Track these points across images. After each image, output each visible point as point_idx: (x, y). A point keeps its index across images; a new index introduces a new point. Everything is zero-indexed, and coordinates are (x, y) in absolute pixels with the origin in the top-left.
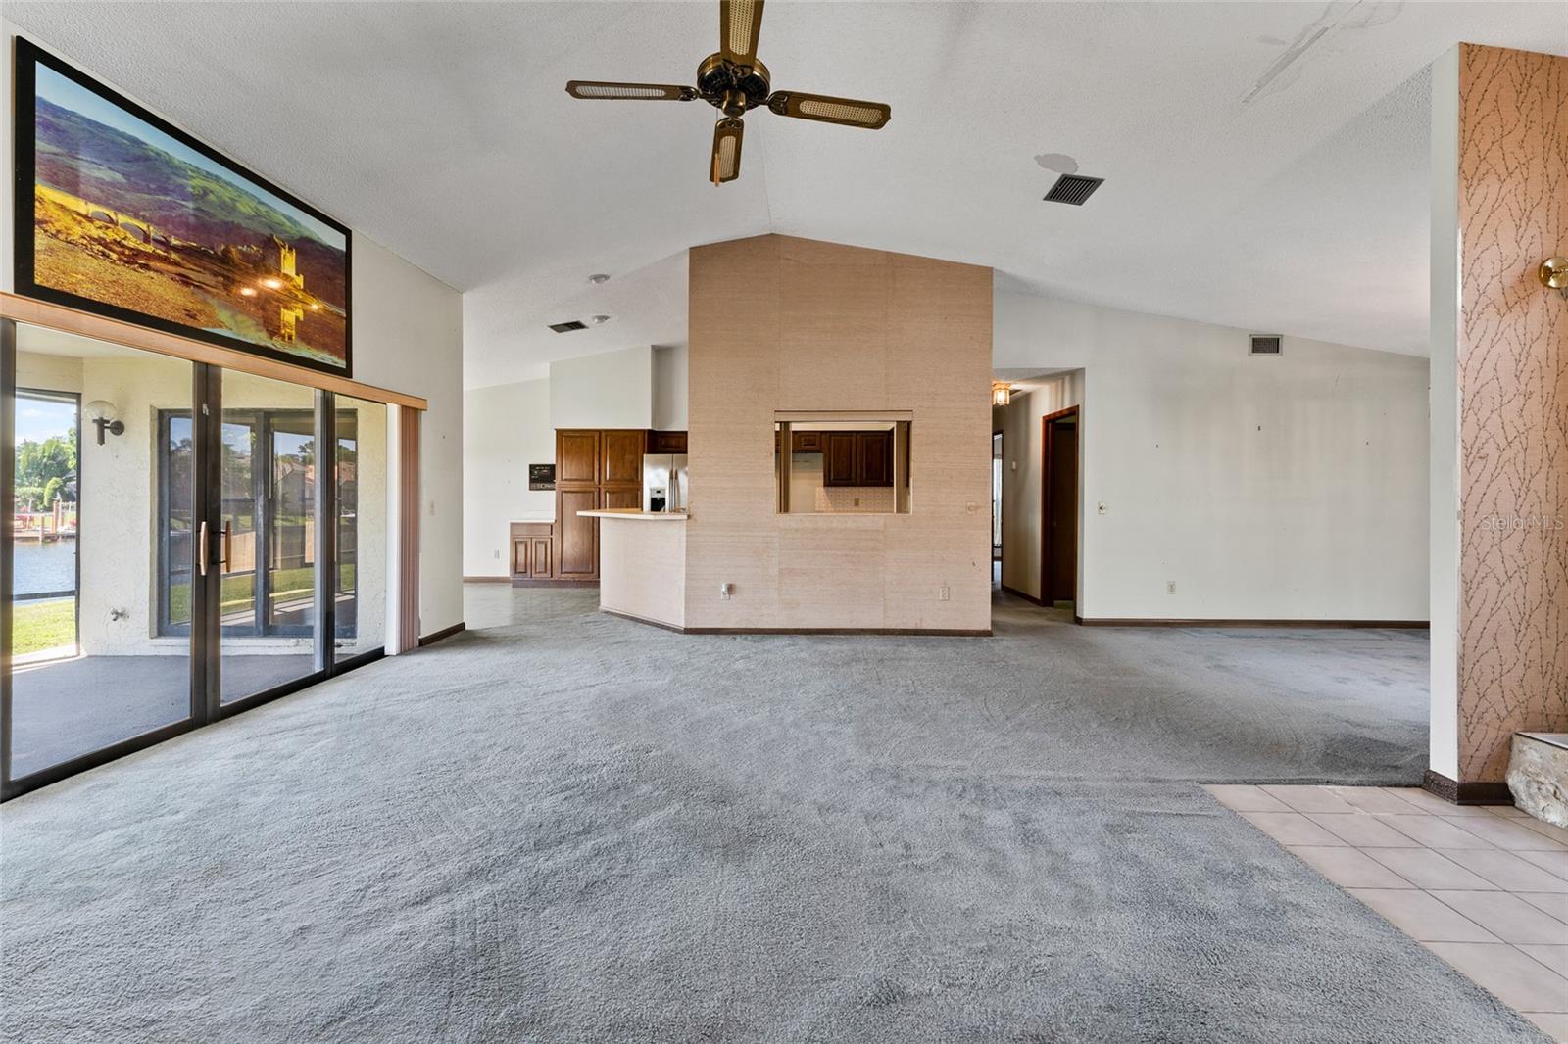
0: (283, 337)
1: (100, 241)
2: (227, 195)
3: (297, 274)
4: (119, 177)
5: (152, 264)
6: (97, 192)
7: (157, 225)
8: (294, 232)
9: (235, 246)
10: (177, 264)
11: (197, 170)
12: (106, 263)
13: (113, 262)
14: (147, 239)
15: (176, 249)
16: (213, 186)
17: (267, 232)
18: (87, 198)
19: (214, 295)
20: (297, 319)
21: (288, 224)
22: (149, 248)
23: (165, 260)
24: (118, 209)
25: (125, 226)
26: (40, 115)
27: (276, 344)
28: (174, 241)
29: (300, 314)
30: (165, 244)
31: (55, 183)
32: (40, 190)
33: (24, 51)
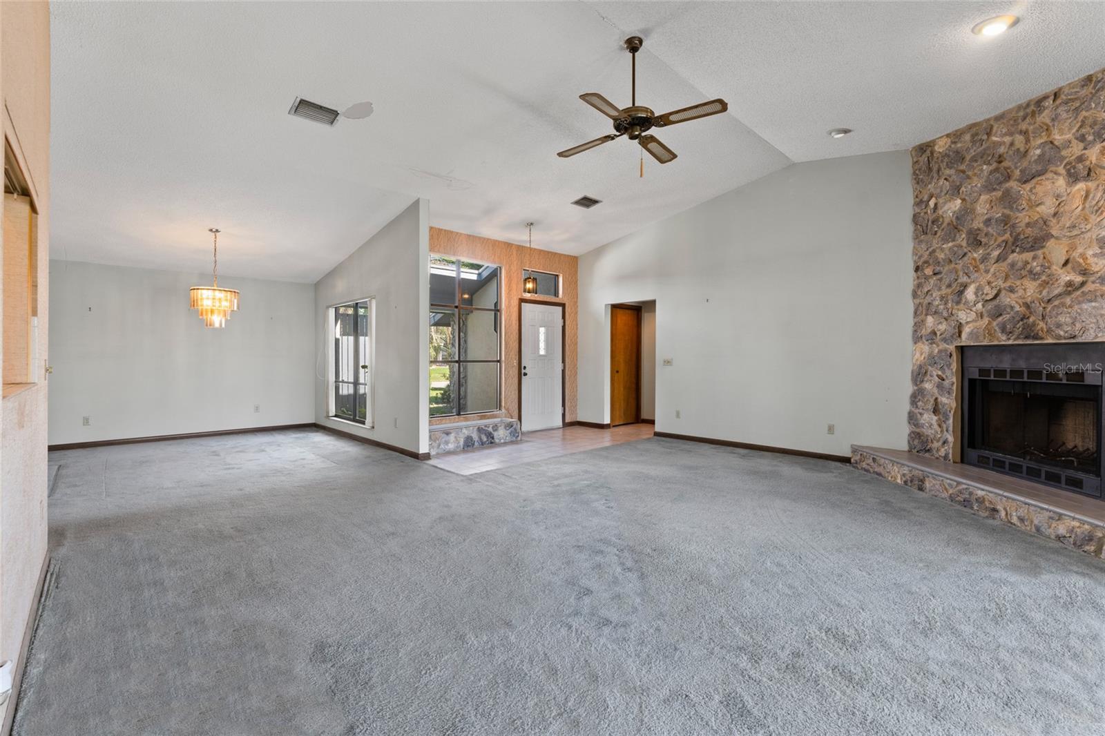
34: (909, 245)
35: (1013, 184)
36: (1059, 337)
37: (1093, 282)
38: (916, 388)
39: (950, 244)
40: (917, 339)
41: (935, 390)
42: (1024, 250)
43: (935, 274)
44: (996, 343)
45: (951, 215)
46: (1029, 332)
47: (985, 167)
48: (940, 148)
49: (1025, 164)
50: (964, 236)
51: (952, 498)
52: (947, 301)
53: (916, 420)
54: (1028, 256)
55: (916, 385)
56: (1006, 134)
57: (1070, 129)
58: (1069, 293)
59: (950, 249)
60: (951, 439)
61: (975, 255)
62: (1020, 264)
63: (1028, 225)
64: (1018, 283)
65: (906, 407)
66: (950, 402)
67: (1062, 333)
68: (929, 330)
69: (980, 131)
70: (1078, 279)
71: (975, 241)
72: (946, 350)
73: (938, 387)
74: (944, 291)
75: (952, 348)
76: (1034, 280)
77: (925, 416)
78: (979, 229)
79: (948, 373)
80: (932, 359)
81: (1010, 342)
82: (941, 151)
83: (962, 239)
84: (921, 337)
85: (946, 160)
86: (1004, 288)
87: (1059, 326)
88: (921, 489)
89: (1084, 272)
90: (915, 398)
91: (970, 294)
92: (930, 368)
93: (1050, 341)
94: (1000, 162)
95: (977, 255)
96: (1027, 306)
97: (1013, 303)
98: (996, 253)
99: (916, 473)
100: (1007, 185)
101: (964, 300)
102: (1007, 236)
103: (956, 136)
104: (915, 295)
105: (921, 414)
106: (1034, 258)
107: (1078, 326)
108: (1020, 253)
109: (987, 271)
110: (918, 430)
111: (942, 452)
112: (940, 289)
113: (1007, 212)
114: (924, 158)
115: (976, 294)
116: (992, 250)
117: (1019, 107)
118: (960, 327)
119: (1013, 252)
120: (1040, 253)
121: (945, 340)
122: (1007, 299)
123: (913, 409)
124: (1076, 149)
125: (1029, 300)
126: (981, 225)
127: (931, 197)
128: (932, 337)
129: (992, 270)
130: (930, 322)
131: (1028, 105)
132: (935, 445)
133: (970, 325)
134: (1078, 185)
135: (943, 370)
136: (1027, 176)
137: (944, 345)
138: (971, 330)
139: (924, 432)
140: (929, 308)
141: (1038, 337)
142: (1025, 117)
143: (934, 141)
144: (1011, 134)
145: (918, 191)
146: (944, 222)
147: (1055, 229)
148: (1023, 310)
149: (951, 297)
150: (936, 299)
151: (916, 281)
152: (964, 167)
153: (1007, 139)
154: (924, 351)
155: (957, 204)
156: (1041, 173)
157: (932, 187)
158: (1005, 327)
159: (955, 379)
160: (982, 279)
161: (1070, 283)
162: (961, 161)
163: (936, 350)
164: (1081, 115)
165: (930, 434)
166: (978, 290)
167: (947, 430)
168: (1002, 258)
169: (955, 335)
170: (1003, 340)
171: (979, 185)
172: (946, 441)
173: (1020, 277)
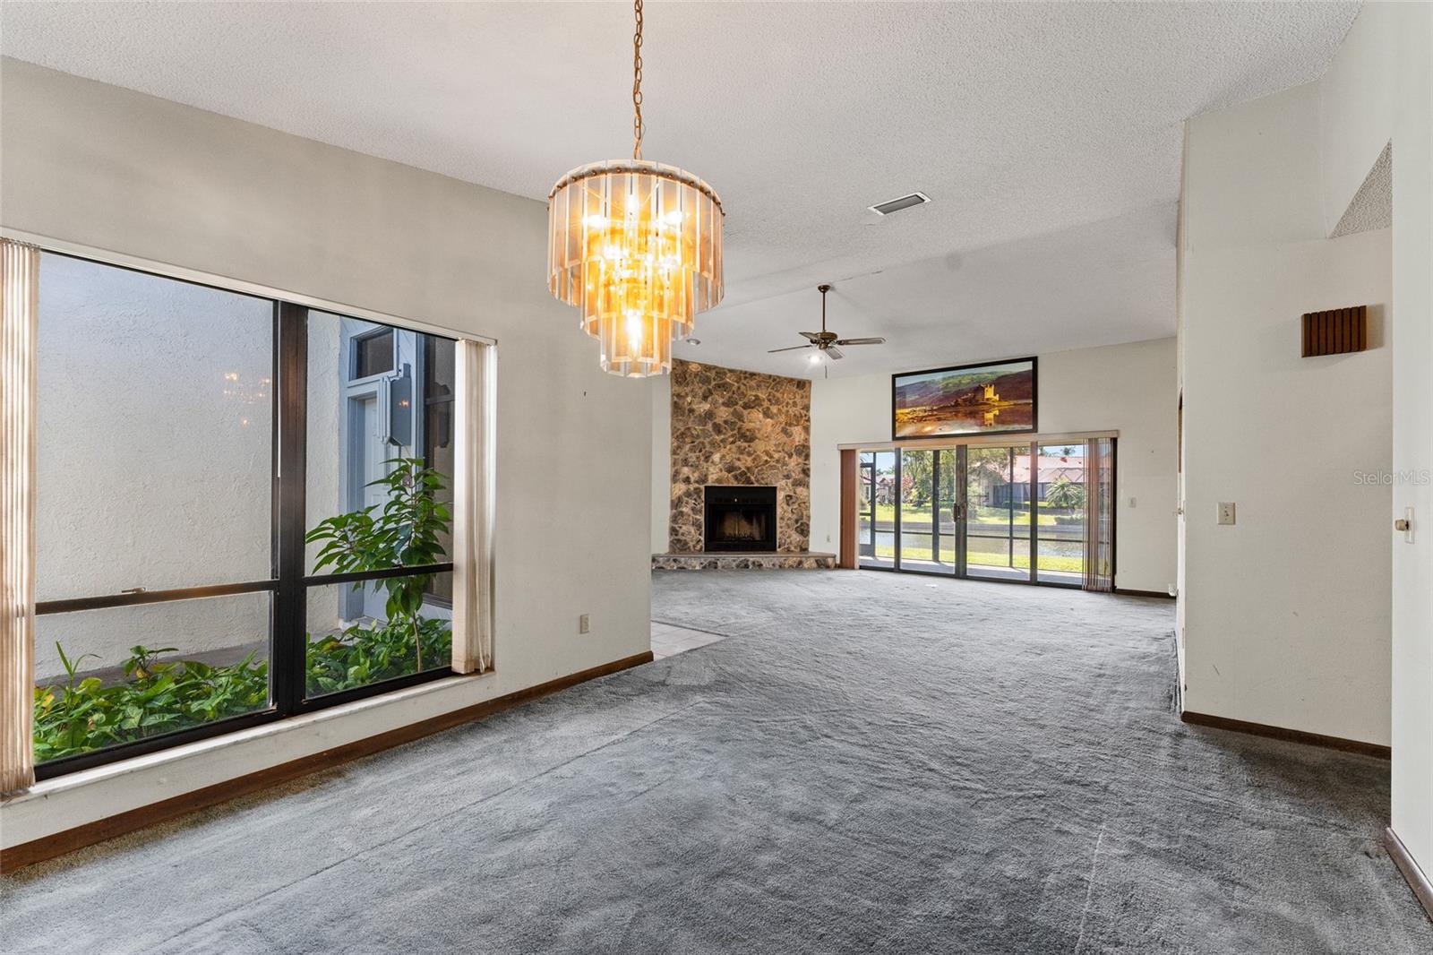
0: (986, 425)
1: (912, 418)
2: (956, 381)
3: (995, 395)
4: (917, 396)
5: (927, 419)
6: (911, 405)
7: (929, 405)
8: (994, 377)
9: (960, 397)
10: (935, 415)
11: (945, 379)
12: (913, 424)
13: (916, 423)
14: (925, 411)
15: (935, 410)
16: (951, 381)
17: (976, 385)
18: (909, 407)
19: (949, 420)
20: (995, 415)
21: (990, 375)
22: (926, 414)
23: (931, 416)
24: (917, 406)
25: (919, 411)
26: (897, 391)
27: (984, 429)
28: (935, 408)
29: (997, 412)
30: (932, 410)
31: (900, 408)
32: (898, 411)
33: (894, 377)
34: (669, 420)
35: (739, 408)
36: (761, 484)
37: (773, 462)
38: (674, 511)
39: (701, 428)
40: (675, 477)
41: (691, 512)
42: (746, 441)
43: (691, 442)
44: (730, 485)
45: (702, 411)
46: (748, 480)
47: (725, 393)
48: (693, 368)
49: (746, 400)
51: (738, 566)
52: (700, 460)
53: (677, 531)
54: (746, 444)
55: (676, 509)
56: (735, 381)
57: (765, 394)
58: (764, 465)
59: (701, 430)
60: (703, 539)
62: (743, 447)
63: (747, 430)
64: (741, 456)
65: (667, 524)
66: (701, 518)
67: (763, 482)
68: (685, 476)
69: (721, 372)
70: (769, 459)
71: (718, 429)
72: (699, 488)
73: (693, 510)
74: (697, 454)
75: (702, 487)
76: (749, 456)
77: (684, 528)
78: (719, 424)
79: (699, 501)
80: (688, 494)
81: (739, 485)
82: (694, 370)
83: (709, 426)
84: (679, 480)
85: (698, 378)
86: (735, 458)
87: (763, 479)
88: (716, 568)
89: (771, 457)
90: (674, 519)
91: (716, 457)
92: (686, 498)
93: (756, 485)
94: (733, 394)
95: (718, 438)
96: (748, 468)
97: (741, 466)
98: (731, 439)
99: (710, 559)
100: (735, 407)
101: (710, 461)
102: (735, 432)
103: (707, 368)
104: (674, 453)
105: (680, 527)
106: (749, 446)
107: (769, 479)
108: (743, 442)
109: (725, 447)
110: (676, 538)
111: (698, 547)
112: (695, 452)
113: (736, 420)
114: (680, 369)
115: (721, 459)
116: (728, 437)
117: (741, 372)
118: (706, 476)
119: (740, 441)
120: (751, 444)
121: (697, 482)
122: (738, 464)
123: (674, 525)
124: (766, 404)
125: (749, 466)
126: (721, 423)
127: (687, 395)
128: (687, 480)
129: (728, 447)
130: (686, 470)
131: (746, 373)
132: (691, 544)
133: (715, 474)
134: (769, 420)
135: (695, 500)
136: (746, 406)
137: (697, 485)
138: (715, 478)
139: (683, 538)
140: (686, 462)
141: (752, 483)
142: (745, 378)
143: (688, 362)
144: (738, 383)
145: (677, 388)
146: (697, 413)
147: (758, 436)
148: (746, 470)
149: (702, 458)
150: (692, 457)
151: (675, 444)
152: (710, 387)
153: (736, 384)
154: (681, 488)
155: (707, 406)
156: (753, 408)
157: (688, 389)
158: (736, 477)
159: (703, 504)
160: (724, 451)
161: (766, 461)
162: (710, 383)
163: (692, 488)
164: (769, 390)
165: (688, 538)
166: (723, 457)
167: (700, 535)
168: (733, 442)
169: (703, 480)
170: (735, 484)
171: (721, 401)
172: (700, 540)
173: (742, 454)
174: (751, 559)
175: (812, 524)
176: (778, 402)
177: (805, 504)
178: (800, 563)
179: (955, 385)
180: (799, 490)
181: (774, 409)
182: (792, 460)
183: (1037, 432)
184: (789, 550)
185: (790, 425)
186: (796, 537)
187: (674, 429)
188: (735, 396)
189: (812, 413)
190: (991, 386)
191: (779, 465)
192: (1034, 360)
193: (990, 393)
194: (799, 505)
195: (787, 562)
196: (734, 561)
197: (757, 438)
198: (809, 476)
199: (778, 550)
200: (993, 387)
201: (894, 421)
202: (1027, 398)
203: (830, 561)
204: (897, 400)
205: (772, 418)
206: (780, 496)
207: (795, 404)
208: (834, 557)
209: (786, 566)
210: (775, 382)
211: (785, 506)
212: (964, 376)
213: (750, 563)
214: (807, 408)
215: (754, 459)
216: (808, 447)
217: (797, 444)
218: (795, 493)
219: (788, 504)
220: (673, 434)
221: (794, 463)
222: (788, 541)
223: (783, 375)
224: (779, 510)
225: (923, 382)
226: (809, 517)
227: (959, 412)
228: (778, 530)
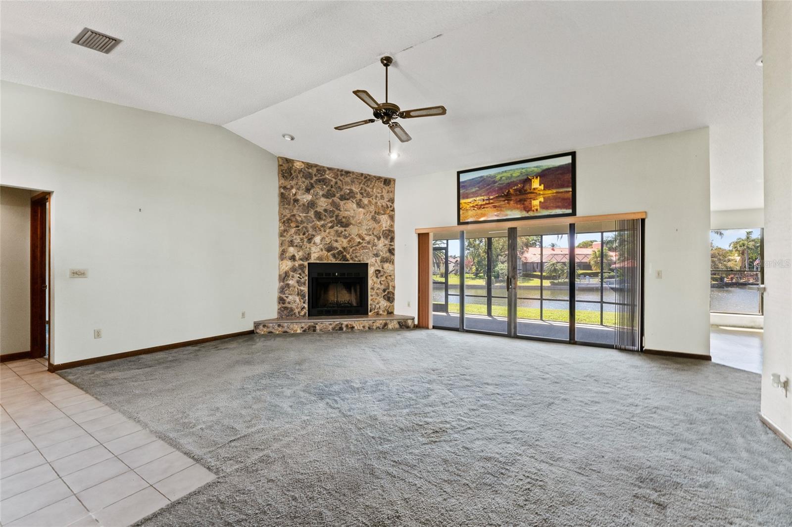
0: (533, 211)
1: (473, 207)
2: (508, 175)
3: (540, 185)
4: (477, 189)
5: (485, 206)
6: (472, 195)
7: (487, 195)
8: (539, 170)
9: (512, 188)
10: (492, 203)
11: (499, 173)
12: (474, 211)
13: (476, 210)
14: (484, 200)
15: (492, 199)
16: (505, 174)
17: (525, 177)
18: (470, 198)
19: (503, 207)
20: (540, 202)
21: (536, 169)
22: (484, 203)
23: (489, 203)
24: (477, 197)
25: (478, 200)
26: (461, 185)
27: (531, 214)
28: (491, 197)
29: (542, 200)
30: (489, 199)
31: (464, 198)
32: (462, 201)
33: (459, 173)
34: (277, 208)
35: (336, 199)
36: (355, 261)
37: (365, 243)
38: (282, 284)
39: (304, 215)
40: (282, 255)
41: (296, 285)
42: (342, 226)
43: (296, 227)
44: (330, 262)
45: (305, 201)
46: (344, 258)
47: (324, 187)
48: (298, 165)
49: (342, 193)
50: (312, 213)
51: (333, 329)
52: (304, 241)
53: (284, 300)
54: (343, 229)
55: (283, 282)
56: (333, 177)
57: (358, 188)
58: (358, 245)
59: (305, 217)
60: (306, 306)
61: (318, 223)
62: (340, 231)
63: (344, 217)
64: (338, 239)
65: (275, 295)
66: (305, 289)
67: (357, 259)
68: (291, 255)
69: (321, 170)
70: (361, 241)
71: (318, 216)
72: (303, 265)
73: (298, 282)
74: (301, 236)
75: (306, 264)
76: (345, 238)
77: (290, 297)
78: (320, 212)
79: (303, 275)
80: (294, 270)
81: (337, 262)
82: (298, 167)
83: (312, 214)
84: (286, 257)
85: (302, 174)
86: (334, 240)
87: (356, 257)
88: (314, 331)
89: (363, 239)
90: (282, 290)
91: (317, 239)
92: (292, 273)
93: (351, 262)
94: (332, 188)
96: (344, 248)
97: (338, 246)
98: (330, 225)
99: (310, 324)
100: (333, 198)
101: (313, 242)
102: (334, 219)
103: (309, 166)
104: (281, 235)
105: (287, 297)
106: (345, 230)
107: (361, 257)
108: (340, 227)
109: (325, 231)
110: (284, 306)
111: (302, 313)
112: (299, 235)
113: (334, 209)
114: (285, 166)
115: (321, 241)
116: (328, 223)
117: (338, 170)
118: (309, 254)
119: (337, 226)
120: (347, 229)
121: (301, 259)
122: (335, 245)
123: (281, 295)
124: (359, 196)
125: (345, 246)
127: (292, 187)
128: (293, 258)
129: (327, 231)
130: (292, 250)
131: (342, 171)
132: (296, 311)
133: (317, 253)
134: (361, 209)
135: (300, 274)
136: (342, 198)
137: (301, 262)
138: (317, 256)
139: (289, 306)
140: (291, 243)
141: (348, 260)
142: (342, 175)
143: (293, 160)
144: (335, 179)
145: (283, 181)
146: (301, 203)
147: (353, 222)
148: (342, 249)
149: (306, 240)
150: (297, 239)
151: (282, 228)
152: (312, 181)
153: (334, 180)
154: (287, 265)
155: (309, 197)
156: (348, 199)
157: (293, 183)
158: (334, 256)
159: (307, 278)
160: (323, 234)
161: (359, 242)
162: (312, 178)
163: (297, 264)
164: (361, 185)
165: (294, 306)
166: (323, 239)
167: (304, 303)
168: (332, 227)
169: (307, 257)
170: (334, 261)
171: (321, 193)
172: (304, 308)
173: (340, 236)
174: (345, 323)
175: (396, 292)
176: (368, 195)
177: (391, 277)
178: (386, 324)
179: (508, 178)
180: (386, 265)
181: (365, 201)
182: (380, 242)
183: (575, 215)
184: (378, 314)
185: (379, 213)
186: (384, 303)
187: (281, 216)
188: (333, 189)
189: (396, 205)
190: (537, 178)
191: (370, 246)
192: (573, 154)
193: (536, 184)
194: (386, 278)
195: (375, 324)
196: (331, 324)
197: (351, 224)
198: (393, 254)
199: (370, 314)
200: (539, 178)
201: (459, 209)
202: (568, 187)
203: (410, 322)
204: (461, 192)
205: (363, 208)
206: (371, 271)
207: (382, 197)
208: (413, 319)
209: (374, 327)
210: (367, 179)
211: (375, 279)
212: (514, 170)
213: (344, 326)
214: (392, 201)
215: (350, 241)
216: (393, 232)
217: (384, 229)
218: (383, 268)
219: (377, 277)
220: (280, 220)
221: (382, 244)
222: (378, 306)
223: (373, 173)
224: (370, 283)
225: (482, 177)
226: (394, 287)
227: (511, 200)
228: (370, 298)
